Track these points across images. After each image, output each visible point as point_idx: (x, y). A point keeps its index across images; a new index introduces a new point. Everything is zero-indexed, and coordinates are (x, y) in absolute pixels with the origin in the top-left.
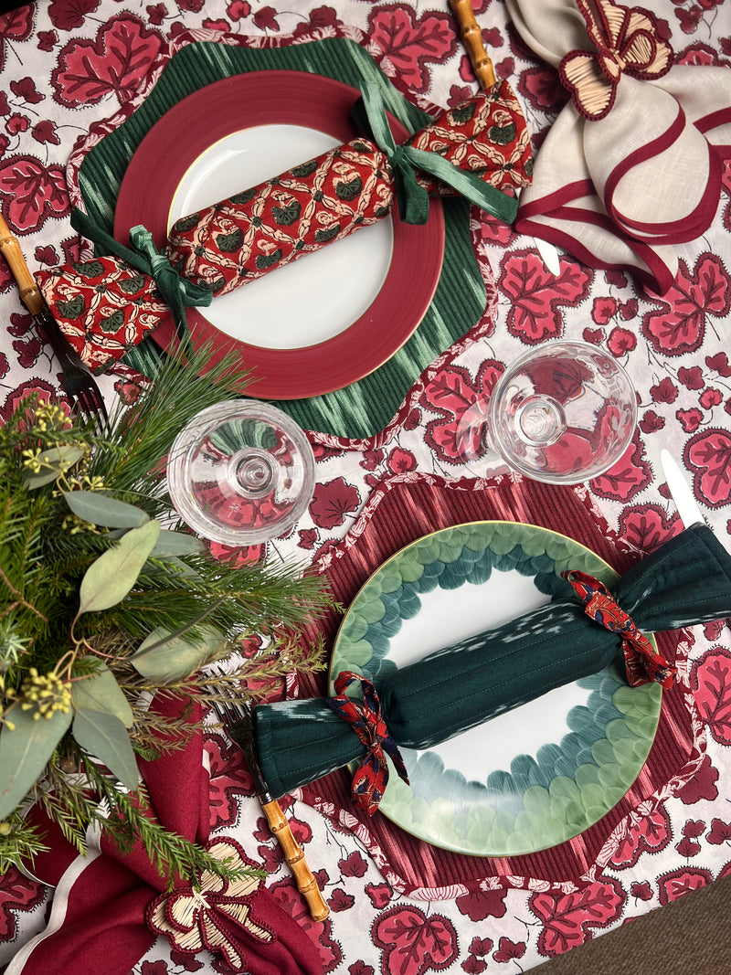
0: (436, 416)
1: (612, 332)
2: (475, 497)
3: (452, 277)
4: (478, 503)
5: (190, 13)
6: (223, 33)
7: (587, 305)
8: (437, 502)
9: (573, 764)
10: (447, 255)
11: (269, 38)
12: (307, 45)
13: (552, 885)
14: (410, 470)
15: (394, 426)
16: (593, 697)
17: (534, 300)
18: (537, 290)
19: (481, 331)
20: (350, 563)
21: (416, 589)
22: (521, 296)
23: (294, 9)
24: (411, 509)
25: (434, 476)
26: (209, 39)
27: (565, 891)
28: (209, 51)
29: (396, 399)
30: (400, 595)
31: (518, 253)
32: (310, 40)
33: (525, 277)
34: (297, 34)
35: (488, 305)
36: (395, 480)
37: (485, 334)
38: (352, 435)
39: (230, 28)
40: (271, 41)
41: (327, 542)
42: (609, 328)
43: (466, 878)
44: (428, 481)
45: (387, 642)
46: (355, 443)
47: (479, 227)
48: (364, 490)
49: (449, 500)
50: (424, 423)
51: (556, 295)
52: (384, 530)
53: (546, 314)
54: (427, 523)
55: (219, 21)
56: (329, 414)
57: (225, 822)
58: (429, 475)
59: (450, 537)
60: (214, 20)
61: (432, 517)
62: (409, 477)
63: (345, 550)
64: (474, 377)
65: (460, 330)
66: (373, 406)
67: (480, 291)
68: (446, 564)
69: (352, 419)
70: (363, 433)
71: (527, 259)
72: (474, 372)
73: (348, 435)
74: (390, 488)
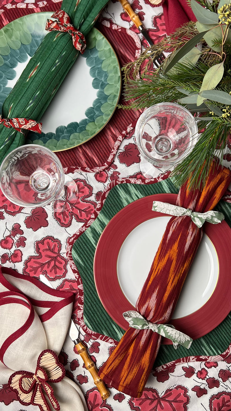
0: (89, 199)
1: (12, 247)
2: (67, 165)
3: (89, 262)
4: (65, 162)
5: (225, 368)
6: (208, 361)
7: (25, 258)
8: (84, 160)
9: (11, 55)
10: (92, 272)
11: (186, 362)
12: (169, 362)
13: (16, 6)
14: (98, 173)
15: (107, 191)
16: (6, 84)
17: (50, 257)
18: (49, 262)
19: (73, 238)
20: (119, 129)
21: (88, 120)
22: (56, 258)
23: (177, 378)
24: (94, 156)
25: (86, 171)
26: (214, 357)
27: (10, 4)
28: (213, 351)
29: (108, 203)
30: (95, 116)
31: (59, 278)
32: (167, 364)
33: (55, 267)
34: (174, 366)
35: (71, 251)
36: (104, 167)
37: (71, 238)
38: (125, 185)
39: (205, 364)
40: (185, 361)
41: (130, 138)
42: (14, 248)
43: (53, 5)
44: (89, 169)
45: (98, 96)
46: (123, 181)
47: (79, 286)
48: (117, 162)
49: (78, 161)
50: (94, 195)
51: (39, 260)
52: (106, 145)
53: (43, 251)
54: (87, 151)
55: (211, 367)
56: (136, 193)
57: (158, 18)
58: (89, 172)
59: (76, 142)
60: (213, 367)
61: (85, 153)
62: (97, 169)
63: (122, 135)
64: (74, 218)
65: (82, 238)
66: (117, 199)
67: (75, 257)
68: (76, 132)
69: (126, 192)
70: (120, 186)
71: (55, 275)
72: (74, 221)
73: (127, 185)
74: (105, 164)
